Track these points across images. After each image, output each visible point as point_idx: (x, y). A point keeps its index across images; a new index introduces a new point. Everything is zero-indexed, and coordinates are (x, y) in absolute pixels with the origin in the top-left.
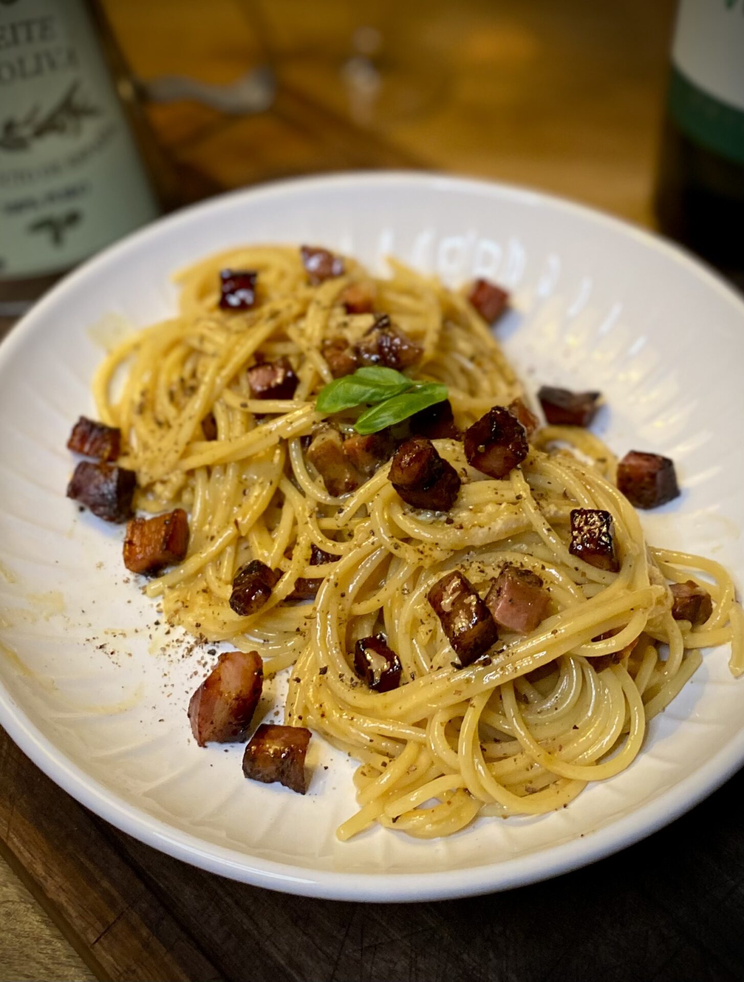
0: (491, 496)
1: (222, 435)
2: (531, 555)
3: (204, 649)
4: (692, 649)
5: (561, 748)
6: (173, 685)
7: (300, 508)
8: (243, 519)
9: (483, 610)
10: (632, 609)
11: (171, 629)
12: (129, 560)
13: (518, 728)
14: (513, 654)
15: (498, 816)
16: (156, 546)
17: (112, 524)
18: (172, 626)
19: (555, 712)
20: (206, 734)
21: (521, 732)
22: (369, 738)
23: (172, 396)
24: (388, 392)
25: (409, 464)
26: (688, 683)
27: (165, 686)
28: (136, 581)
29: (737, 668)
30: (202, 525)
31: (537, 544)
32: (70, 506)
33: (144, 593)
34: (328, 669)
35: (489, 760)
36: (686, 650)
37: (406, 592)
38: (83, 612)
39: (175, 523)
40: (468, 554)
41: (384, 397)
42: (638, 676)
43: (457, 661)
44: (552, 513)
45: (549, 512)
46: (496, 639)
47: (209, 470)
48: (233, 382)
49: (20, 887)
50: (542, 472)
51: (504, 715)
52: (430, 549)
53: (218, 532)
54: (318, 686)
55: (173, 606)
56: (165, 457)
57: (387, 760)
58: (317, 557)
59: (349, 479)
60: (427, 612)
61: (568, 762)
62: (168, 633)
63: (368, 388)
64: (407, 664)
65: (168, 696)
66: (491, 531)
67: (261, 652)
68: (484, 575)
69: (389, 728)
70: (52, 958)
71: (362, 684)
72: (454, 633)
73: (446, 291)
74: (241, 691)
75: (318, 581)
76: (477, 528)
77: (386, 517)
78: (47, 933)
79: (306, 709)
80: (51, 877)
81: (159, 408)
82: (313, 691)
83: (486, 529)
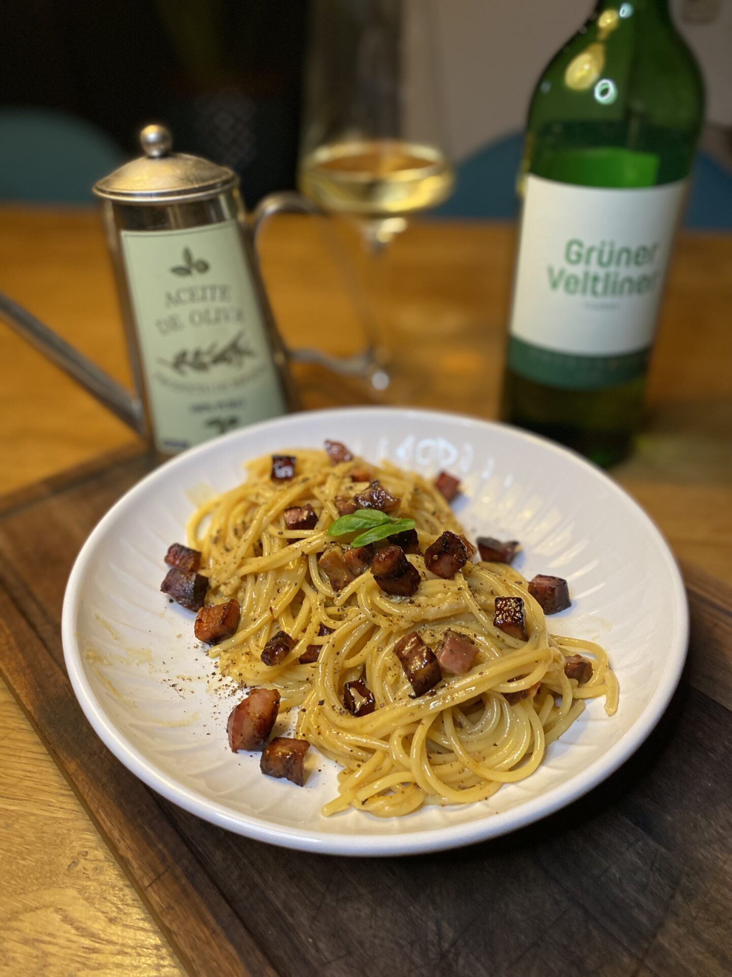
0: (441, 589)
1: (266, 553)
2: (468, 628)
3: (244, 692)
4: (578, 699)
5: (484, 758)
6: (220, 713)
7: (314, 601)
8: (276, 607)
9: (432, 657)
10: (537, 662)
11: (223, 678)
12: (198, 632)
13: (454, 743)
14: (451, 688)
15: (438, 804)
16: (216, 623)
17: (189, 611)
18: (224, 676)
19: (481, 734)
20: (237, 743)
21: (457, 747)
22: (349, 750)
23: (236, 532)
24: (375, 522)
25: (384, 559)
26: (575, 722)
27: (214, 713)
28: (202, 647)
29: (611, 709)
30: (249, 612)
31: (471, 622)
32: (164, 597)
33: (207, 655)
34: (325, 701)
35: (432, 764)
36: (575, 700)
37: (380, 649)
38: (164, 663)
39: (230, 608)
40: (424, 626)
41: (372, 526)
42: (540, 713)
43: (413, 694)
44: (483, 601)
45: (480, 601)
46: (440, 679)
47: (256, 576)
48: (276, 521)
49: (106, 851)
50: (477, 577)
51: (445, 734)
52: (398, 620)
53: (259, 616)
54: (317, 714)
55: (226, 663)
56: (228, 567)
57: (360, 763)
58: (323, 630)
59: (347, 579)
60: (394, 662)
61: (490, 768)
62: (221, 680)
63: (361, 519)
64: (378, 698)
65: (216, 719)
66: (440, 610)
67: (281, 693)
68: (434, 638)
69: (364, 741)
70: (122, 900)
71: (347, 712)
72: (410, 671)
73: (419, 478)
74: (263, 713)
75: (320, 647)
76: (430, 606)
77: (369, 601)
78: (120, 883)
79: (309, 730)
80: (123, 840)
81: (228, 540)
82: (314, 717)
83: (436, 608)
